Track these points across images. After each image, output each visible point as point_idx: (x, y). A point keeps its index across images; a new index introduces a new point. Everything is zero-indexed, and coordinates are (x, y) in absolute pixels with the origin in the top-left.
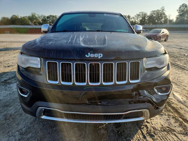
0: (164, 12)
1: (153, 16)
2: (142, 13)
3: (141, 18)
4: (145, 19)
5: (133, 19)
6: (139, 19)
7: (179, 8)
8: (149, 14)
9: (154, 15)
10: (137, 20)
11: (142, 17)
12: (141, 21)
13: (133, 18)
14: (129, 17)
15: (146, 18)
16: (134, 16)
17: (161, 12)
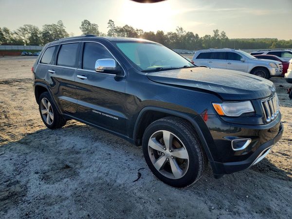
0: (64, 28)
1: (48, 32)
2: (30, 26)
3: (30, 35)
4: (36, 36)
5: (15, 35)
6: (26, 36)
7: (82, 25)
8: (41, 29)
9: (50, 32)
10: (23, 38)
11: (32, 33)
12: (31, 39)
13: (16, 33)
14: (6, 31)
15: (39, 36)
16: (17, 31)
17: (58, 27)
